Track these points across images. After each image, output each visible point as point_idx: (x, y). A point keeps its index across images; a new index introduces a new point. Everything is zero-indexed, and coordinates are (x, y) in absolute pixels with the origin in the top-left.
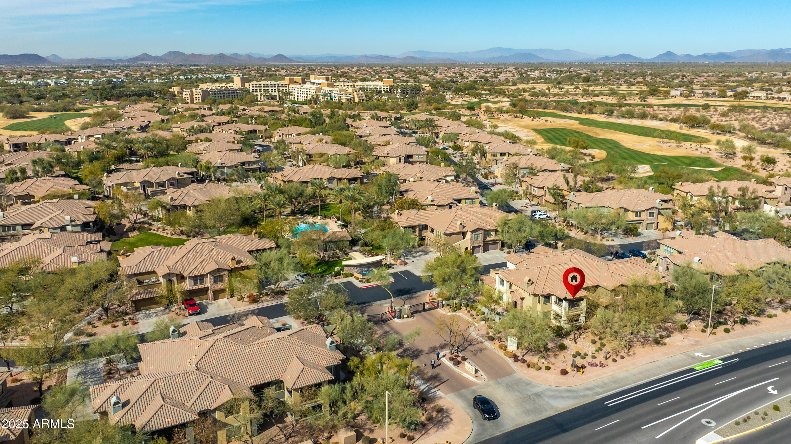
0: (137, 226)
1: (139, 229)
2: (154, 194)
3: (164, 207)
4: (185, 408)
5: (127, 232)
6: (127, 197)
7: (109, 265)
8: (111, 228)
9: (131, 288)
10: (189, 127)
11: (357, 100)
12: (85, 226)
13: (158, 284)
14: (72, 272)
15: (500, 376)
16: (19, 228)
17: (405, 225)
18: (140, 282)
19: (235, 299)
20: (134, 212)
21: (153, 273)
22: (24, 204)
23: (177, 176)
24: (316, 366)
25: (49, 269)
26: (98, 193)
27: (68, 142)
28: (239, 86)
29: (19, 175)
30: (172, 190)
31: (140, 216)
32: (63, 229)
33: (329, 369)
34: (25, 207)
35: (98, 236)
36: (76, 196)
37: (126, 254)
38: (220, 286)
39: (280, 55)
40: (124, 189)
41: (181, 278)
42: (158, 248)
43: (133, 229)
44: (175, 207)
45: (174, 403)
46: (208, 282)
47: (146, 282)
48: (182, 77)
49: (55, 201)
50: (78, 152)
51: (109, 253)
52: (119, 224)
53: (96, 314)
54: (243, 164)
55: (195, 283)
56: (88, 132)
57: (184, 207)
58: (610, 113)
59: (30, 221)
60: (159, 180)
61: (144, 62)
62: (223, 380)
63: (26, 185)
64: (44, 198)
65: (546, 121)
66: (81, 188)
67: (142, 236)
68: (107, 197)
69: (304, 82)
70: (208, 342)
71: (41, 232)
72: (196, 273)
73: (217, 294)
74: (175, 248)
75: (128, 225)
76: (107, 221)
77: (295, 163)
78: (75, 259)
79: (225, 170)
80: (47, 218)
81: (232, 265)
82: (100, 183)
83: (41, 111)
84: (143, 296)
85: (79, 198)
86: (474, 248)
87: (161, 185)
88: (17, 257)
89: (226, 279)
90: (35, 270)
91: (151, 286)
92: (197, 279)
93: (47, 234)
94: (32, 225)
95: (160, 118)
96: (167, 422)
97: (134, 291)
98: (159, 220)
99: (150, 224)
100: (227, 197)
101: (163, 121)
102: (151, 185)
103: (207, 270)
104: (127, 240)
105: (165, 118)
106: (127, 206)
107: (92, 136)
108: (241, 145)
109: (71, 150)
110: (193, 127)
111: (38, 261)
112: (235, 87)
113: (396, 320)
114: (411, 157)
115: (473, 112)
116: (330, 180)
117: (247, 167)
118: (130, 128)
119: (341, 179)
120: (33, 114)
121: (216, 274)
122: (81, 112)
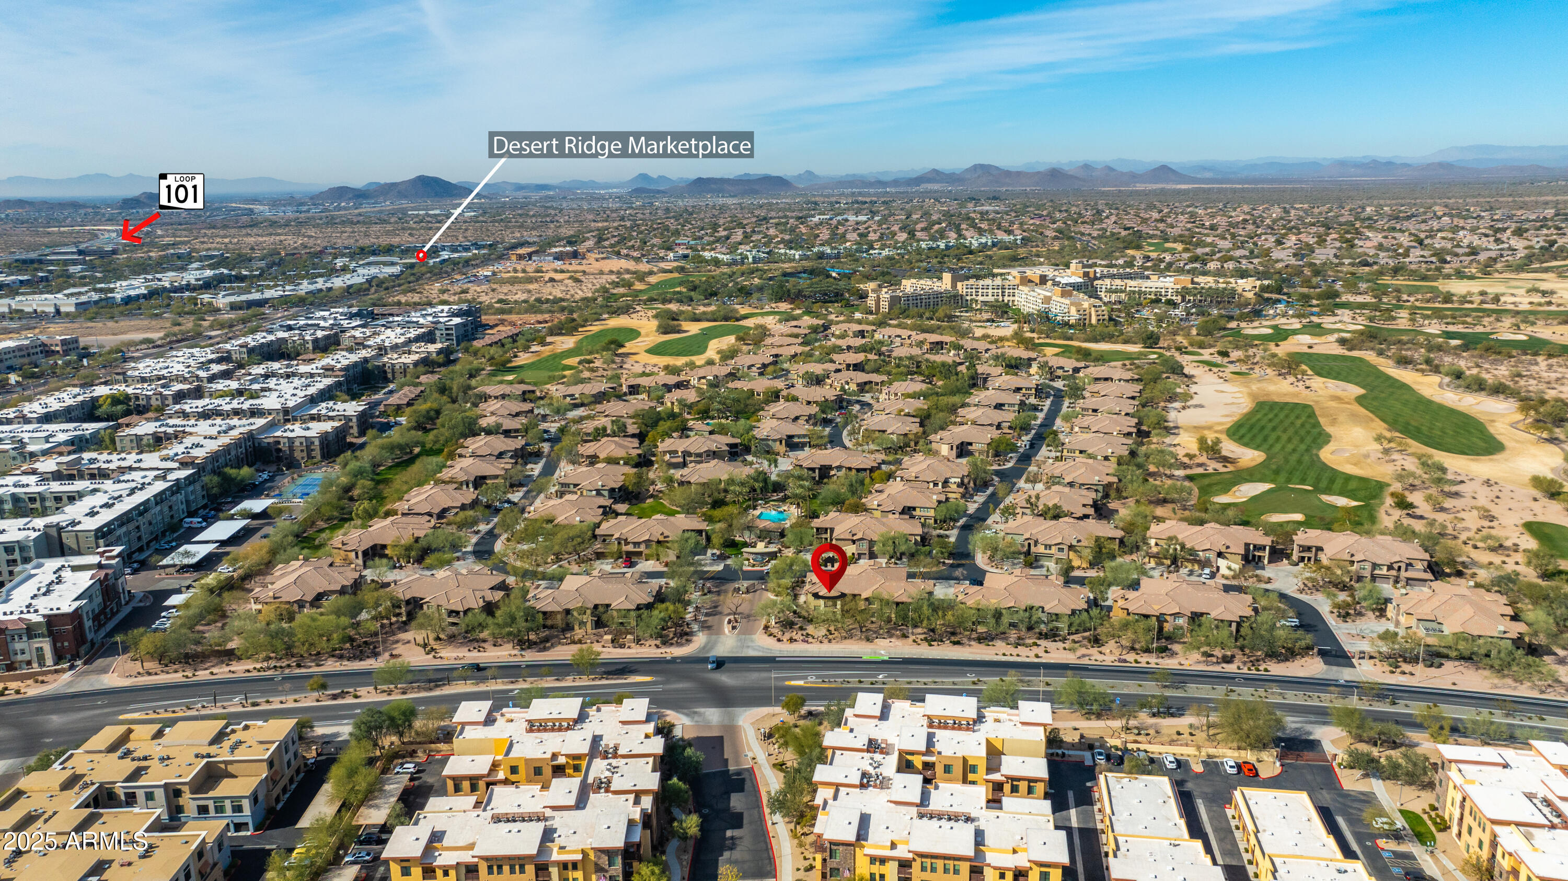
0: (655, 494)
1: (654, 497)
3: (676, 482)
4: (559, 605)
9: (599, 543)
11: (1094, 319)
12: (612, 492)
13: (613, 543)
14: (571, 527)
15: (743, 634)
16: (571, 486)
18: (604, 541)
19: (658, 562)
22: (588, 464)
23: (714, 448)
24: (631, 602)
27: (675, 387)
28: (949, 287)
29: (601, 431)
30: (695, 463)
33: (639, 604)
34: (587, 468)
36: (623, 462)
38: (649, 551)
40: (668, 456)
44: (682, 482)
46: (643, 547)
47: (608, 541)
49: (606, 465)
50: (673, 403)
52: (646, 490)
53: (575, 557)
54: (790, 437)
55: (635, 547)
57: (685, 484)
59: (581, 482)
60: (698, 452)
63: (600, 445)
64: (603, 460)
65: (1308, 387)
66: (635, 452)
69: (1043, 281)
71: (580, 493)
72: (636, 540)
73: (646, 556)
75: (651, 492)
76: (630, 488)
77: (858, 436)
78: (579, 518)
79: (770, 443)
80: (588, 482)
81: (661, 538)
82: (654, 448)
83: (699, 320)
84: (603, 550)
85: (625, 464)
87: (699, 455)
89: (654, 547)
91: (610, 544)
92: (636, 544)
96: (548, 609)
97: (599, 546)
103: (643, 540)
104: (643, 505)
109: (668, 401)
112: (942, 289)
113: (733, 594)
114: (971, 444)
115: (1226, 360)
116: (839, 468)
117: (796, 440)
118: (749, 367)
119: (850, 469)
120: (686, 325)
121: (648, 542)
122: (741, 323)
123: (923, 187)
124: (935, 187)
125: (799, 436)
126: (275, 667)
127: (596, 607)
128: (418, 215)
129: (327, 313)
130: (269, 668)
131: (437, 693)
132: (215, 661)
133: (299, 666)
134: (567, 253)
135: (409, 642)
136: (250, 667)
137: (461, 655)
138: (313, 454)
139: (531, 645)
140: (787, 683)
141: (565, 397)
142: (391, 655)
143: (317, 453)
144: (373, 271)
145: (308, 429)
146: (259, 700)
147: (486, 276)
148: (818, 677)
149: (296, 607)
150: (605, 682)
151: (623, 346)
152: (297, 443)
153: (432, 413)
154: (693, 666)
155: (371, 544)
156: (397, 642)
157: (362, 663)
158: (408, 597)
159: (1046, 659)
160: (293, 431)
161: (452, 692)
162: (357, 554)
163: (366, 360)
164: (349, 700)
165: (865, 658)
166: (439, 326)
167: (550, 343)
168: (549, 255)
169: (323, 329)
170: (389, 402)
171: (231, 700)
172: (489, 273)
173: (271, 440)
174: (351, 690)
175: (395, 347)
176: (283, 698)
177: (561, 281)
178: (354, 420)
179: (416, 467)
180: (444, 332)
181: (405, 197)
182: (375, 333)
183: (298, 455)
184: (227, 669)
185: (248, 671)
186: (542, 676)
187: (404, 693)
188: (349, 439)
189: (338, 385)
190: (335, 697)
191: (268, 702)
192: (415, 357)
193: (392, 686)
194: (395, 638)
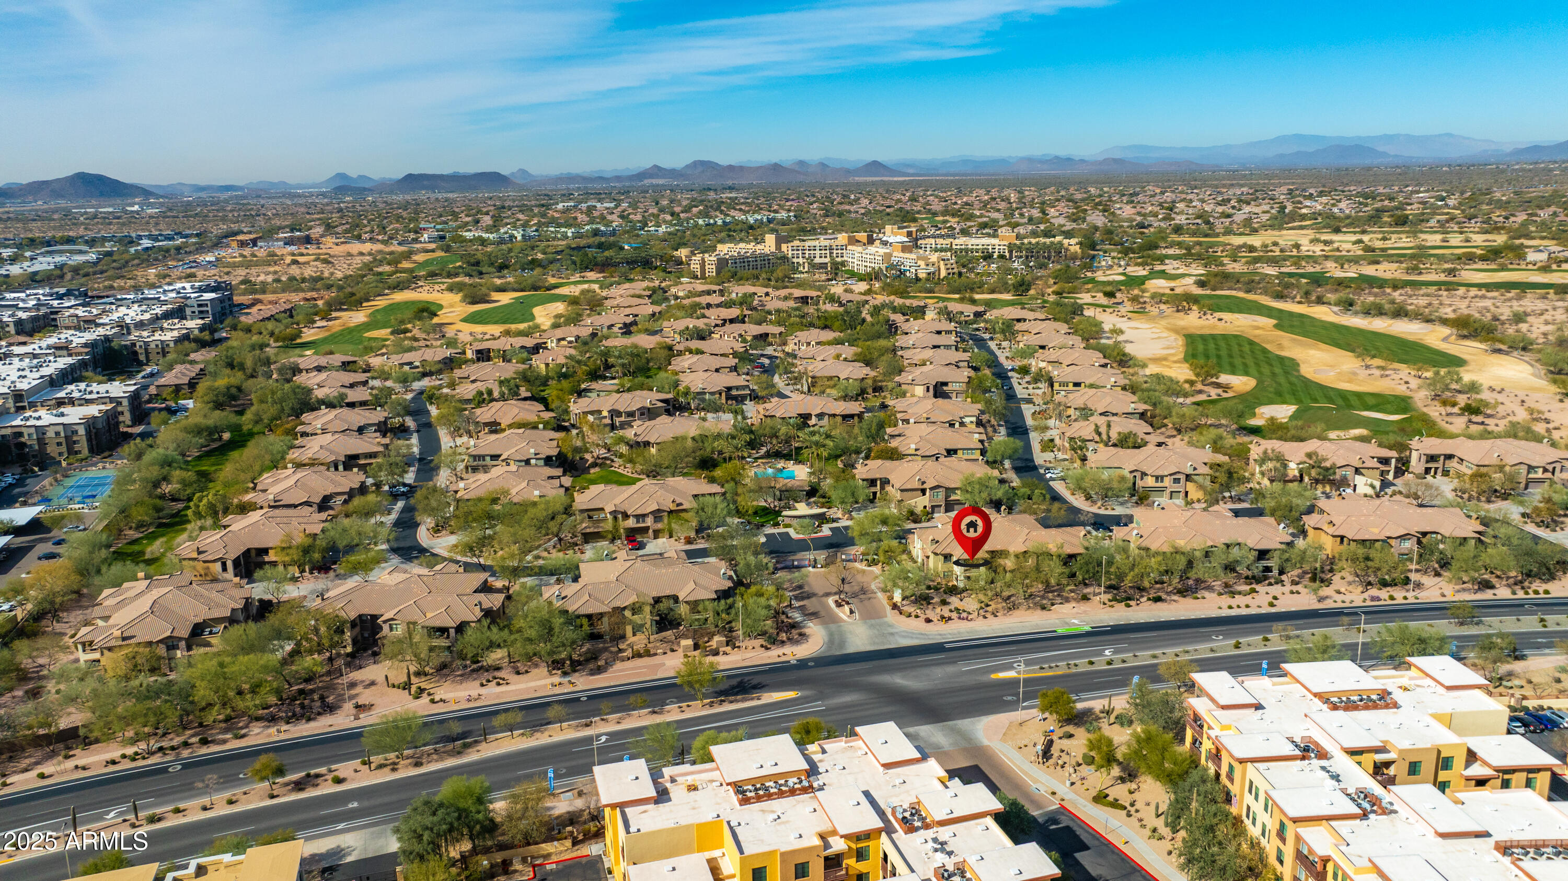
0: (599, 461)
1: (600, 465)
2: (623, 426)
3: (627, 443)
4: (603, 603)
5: (589, 467)
6: (592, 426)
7: (564, 500)
8: (573, 461)
9: (582, 522)
10: (682, 328)
11: (943, 273)
12: (548, 461)
13: (605, 519)
14: (534, 504)
15: (871, 618)
16: (488, 458)
17: (864, 477)
18: (590, 517)
19: (672, 540)
20: (598, 445)
21: (602, 509)
22: (492, 432)
23: (648, 405)
24: (706, 588)
25: (515, 500)
26: (564, 421)
27: (536, 349)
28: (773, 249)
29: (485, 396)
30: (639, 422)
31: (603, 451)
32: (527, 462)
33: (716, 592)
34: (493, 437)
35: (558, 472)
36: (541, 426)
37: (583, 489)
38: (659, 526)
39: (875, 164)
40: (591, 418)
41: (626, 516)
42: (609, 487)
43: (595, 465)
44: (638, 443)
45: (596, 599)
46: (649, 521)
47: (595, 517)
48: (701, 222)
49: (521, 431)
50: (547, 365)
51: (567, 489)
52: (581, 459)
53: (552, 543)
54: (729, 389)
55: (638, 522)
56: (559, 333)
57: (647, 444)
58: (1348, 305)
59: (498, 453)
60: (629, 409)
61: (655, 181)
62: (634, 589)
63: (493, 410)
64: (510, 426)
65: (1220, 320)
66: (547, 415)
67: (604, 473)
68: (573, 426)
69: (871, 241)
70: (629, 564)
71: (508, 465)
72: (639, 512)
73: (657, 534)
74: (624, 488)
75: (591, 460)
76: (570, 455)
77: (799, 387)
78: (537, 493)
79: (707, 396)
80: (513, 450)
81: (673, 507)
82: (566, 411)
83: (504, 291)
84: (591, 530)
85: (544, 428)
86: (933, 507)
87: (631, 414)
88: (490, 487)
89: (666, 520)
90: (504, 500)
91: (599, 521)
92: (640, 517)
93: (513, 467)
94: (499, 456)
95: (650, 309)
96: (590, 611)
97: (584, 525)
98: (621, 456)
99: (613, 461)
100: (692, 435)
101: (653, 315)
102: (619, 414)
103: (648, 511)
104: (588, 476)
105: (657, 309)
106: (592, 438)
107: (563, 339)
108: (737, 360)
109: (539, 363)
110: (687, 328)
111: (506, 492)
112: (767, 251)
113: (810, 569)
114: (946, 384)
115: (1113, 300)
116: (820, 416)
117: (734, 392)
118: (610, 327)
119: (834, 415)
120: (495, 296)
121: (657, 515)
122: (553, 292)
123: (647, 182)
124: (661, 182)
125: (737, 388)
126: (161, 749)
127: (657, 600)
128: (86, 213)
129: (22, 295)
130: (152, 753)
131: (472, 756)
132: (39, 754)
133: (205, 742)
134: (299, 238)
135: (373, 683)
136: (116, 754)
137: (474, 693)
138: (77, 447)
139: (576, 666)
140: (993, 676)
141: (402, 365)
142: (358, 707)
143: (83, 446)
144: (59, 259)
145: (62, 415)
146: (158, 811)
147: (210, 262)
148: (1028, 663)
149: (162, 650)
150: (728, 707)
151: (436, 315)
152: (51, 434)
153: (234, 391)
154: (839, 668)
155: (243, 549)
156: (353, 685)
157: (312, 724)
158: (353, 615)
159: (1284, 605)
160: (39, 418)
161: (498, 752)
162: (224, 565)
163: (107, 339)
164: (327, 789)
165: (1061, 631)
166: (189, 302)
167: (336, 318)
168: (278, 240)
169: (25, 309)
170: (162, 381)
171: (100, 818)
172: (213, 259)
173: (8, 432)
174: (323, 770)
175: (140, 325)
176: (206, 800)
177: (308, 263)
178: (125, 402)
179: (251, 451)
180: (196, 309)
181: (62, 196)
182: (104, 311)
183: (52, 450)
184: (70, 764)
185: (114, 762)
186: (626, 709)
187: (418, 764)
188: (123, 429)
189: (83, 364)
190: (299, 786)
191: (177, 811)
192: (176, 334)
193: (392, 756)
194: (345, 680)
